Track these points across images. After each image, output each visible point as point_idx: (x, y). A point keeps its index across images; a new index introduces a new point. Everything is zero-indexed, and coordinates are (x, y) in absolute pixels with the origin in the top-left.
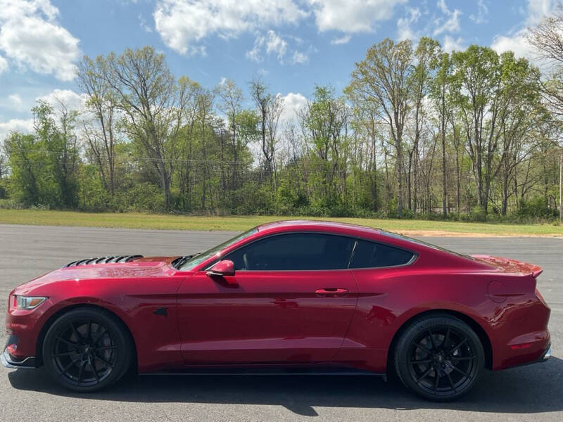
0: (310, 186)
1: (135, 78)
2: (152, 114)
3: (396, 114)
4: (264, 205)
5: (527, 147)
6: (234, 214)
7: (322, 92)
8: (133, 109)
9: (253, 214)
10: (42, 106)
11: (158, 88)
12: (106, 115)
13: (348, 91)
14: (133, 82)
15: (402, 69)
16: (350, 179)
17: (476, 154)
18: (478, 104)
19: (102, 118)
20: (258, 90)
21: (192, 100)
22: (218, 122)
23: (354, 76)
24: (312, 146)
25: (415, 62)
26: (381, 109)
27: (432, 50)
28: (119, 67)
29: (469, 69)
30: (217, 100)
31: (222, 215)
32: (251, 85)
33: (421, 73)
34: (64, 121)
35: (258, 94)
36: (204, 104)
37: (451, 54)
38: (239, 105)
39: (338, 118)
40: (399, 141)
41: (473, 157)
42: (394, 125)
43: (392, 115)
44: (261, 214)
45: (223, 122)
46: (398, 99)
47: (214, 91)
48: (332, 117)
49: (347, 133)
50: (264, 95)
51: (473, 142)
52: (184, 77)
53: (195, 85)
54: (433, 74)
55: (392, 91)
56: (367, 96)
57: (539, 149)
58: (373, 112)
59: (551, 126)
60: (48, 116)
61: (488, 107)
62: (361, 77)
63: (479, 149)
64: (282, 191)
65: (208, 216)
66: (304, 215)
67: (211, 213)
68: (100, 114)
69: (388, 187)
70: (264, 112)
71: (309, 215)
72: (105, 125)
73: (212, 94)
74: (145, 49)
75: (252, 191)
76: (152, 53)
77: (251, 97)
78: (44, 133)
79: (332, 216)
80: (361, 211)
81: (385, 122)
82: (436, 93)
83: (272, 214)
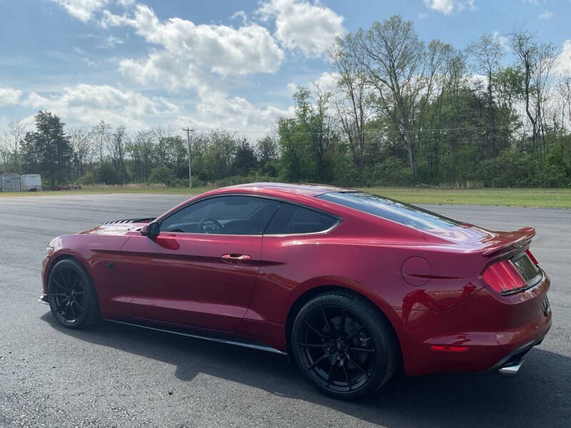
1: (384, 50)
2: (400, 85)
8: (380, 83)
10: (301, 91)
11: (406, 57)
12: (356, 92)
14: (380, 56)
19: (353, 97)
21: (444, 64)
22: (475, 84)
28: (367, 42)
30: (471, 60)
32: (512, 37)
34: (320, 103)
35: (521, 46)
36: (456, 66)
38: (496, 62)
45: (482, 84)
47: (466, 51)
50: (527, 47)
52: (434, 41)
53: (447, 47)
60: (306, 100)
64: (551, 158)
65: (457, 189)
67: (460, 185)
68: (351, 92)
70: (528, 66)
72: (357, 102)
73: (464, 54)
74: (392, 19)
75: (511, 160)
76: (400, 22)
78: (302, 116)
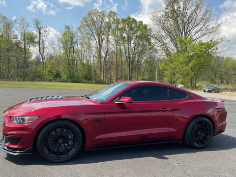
0: (61, 68)
3: (99, 41)
4: (40, 77)
5: (145, 58)
6: (24, 80)
7: (68, 27)
9: (34, 80)
13: (79, 29)
15: (102, 23)
16: (79, 67)
17: (128, 60)
18: (129, 40)
20: (37, 23)
22: (15, 36)
23: (82, 22)
24: (62, 51)
25: (107, 20)
26: (93, 38)
27: (114, 16)
29: (127, 26)
31: (19, 81)
32: (34, 20)
33: (109, 25)
35: (37, 25)
37: (120, 19)
38: (27, 29)
39: (75, 40)
40: (100, 52)
41: (127, 61)
42: (98, 45)
43: (98, 41)
44: (38, 81)
45: (18, 36)
46: (100, 34)
48: (72, 39)
49: (78, 47)
50: (40, 26)
51: (127, 55)
54: (113, 26)
55: (98, 31)
56: (87, 32)
57: (149, 59)
58: (89, 39)
59: (153, 51)
61: (132, 42)
62: (85, 23)
63: (130, 58)
64: (49, 70)
65: (11, 81)
66: (59, 82)
67: (13, 80)
69: (95, 71)
70: (40, 34)
71: (62, 82)
73: (13, 22)
77: (34, 26)
79: (72, 82)
80: (84, 81)
81: (94, 43)
82: (114, 34)
83: (44, 81)
